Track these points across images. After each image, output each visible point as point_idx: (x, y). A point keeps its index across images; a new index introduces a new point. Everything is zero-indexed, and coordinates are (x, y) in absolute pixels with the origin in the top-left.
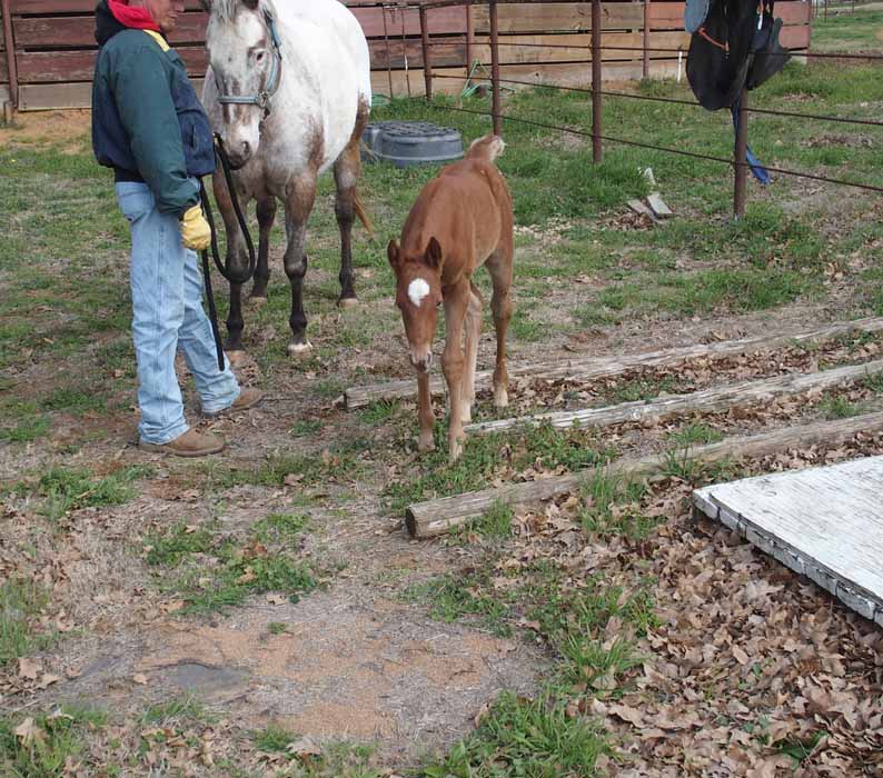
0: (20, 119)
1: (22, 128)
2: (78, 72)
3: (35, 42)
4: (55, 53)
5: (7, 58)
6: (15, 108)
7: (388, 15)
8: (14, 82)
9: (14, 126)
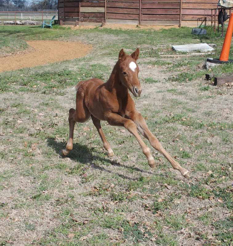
0: (140, 26)
1: (140, 28)
2: (151, 19)
3: (145, 13)
4: (148, 15)
5: (139, 16)
6: (140, 24)
7: (205, 11)
8: (140, 20)
9: (139, 27)
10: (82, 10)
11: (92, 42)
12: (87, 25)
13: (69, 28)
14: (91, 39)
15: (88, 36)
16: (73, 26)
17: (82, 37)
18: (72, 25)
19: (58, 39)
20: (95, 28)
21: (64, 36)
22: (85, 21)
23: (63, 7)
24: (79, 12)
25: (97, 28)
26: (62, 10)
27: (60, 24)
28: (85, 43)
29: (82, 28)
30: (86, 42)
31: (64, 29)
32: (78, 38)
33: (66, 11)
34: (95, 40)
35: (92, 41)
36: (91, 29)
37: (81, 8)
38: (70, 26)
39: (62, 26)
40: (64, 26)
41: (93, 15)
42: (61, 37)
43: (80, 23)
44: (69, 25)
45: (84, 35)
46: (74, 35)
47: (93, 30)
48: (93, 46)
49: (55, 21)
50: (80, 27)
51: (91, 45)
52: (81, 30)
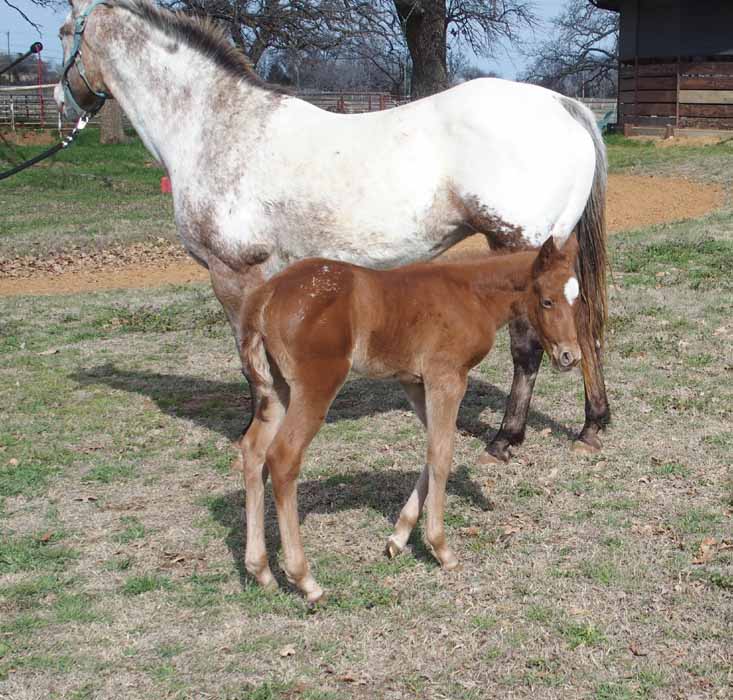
10: (684, 96)
11: (720, 177)
12: (696, 137)
13: (649, 144)
14: (714, 172)
15: (705, 164)
16: (658, 139)
17: (689, 166)
18: (656, 135)
19: (625, 169)
20: (718, 144)
21: (640, 162)
22: (691, 126)
23: (633, 90)
24: (675, 103)
25: (723, 143)
26: (629, 97)
27: (623, 134)
28: (701, 180)
29: (683, 141)
30: (701, 177)
31: (636, 145)
32: (678, 168)
33: (640, 100)
34: (726, 173)
35: (716, 174)
36: (706, 145)
37: (682, 92)
38: (651, 138)
39: (629, 138)
40: (634, 138)
41: (713, 109)
42: (634, 165)
43: (677, 130)
44: (647, 134)
45: (692, 160)
46: (665, 161)
47: (714, 149)
48: (724, 189)
49: (610, 125)
50: (678, 140)
51: (719, 187)
52: (683, 149)
